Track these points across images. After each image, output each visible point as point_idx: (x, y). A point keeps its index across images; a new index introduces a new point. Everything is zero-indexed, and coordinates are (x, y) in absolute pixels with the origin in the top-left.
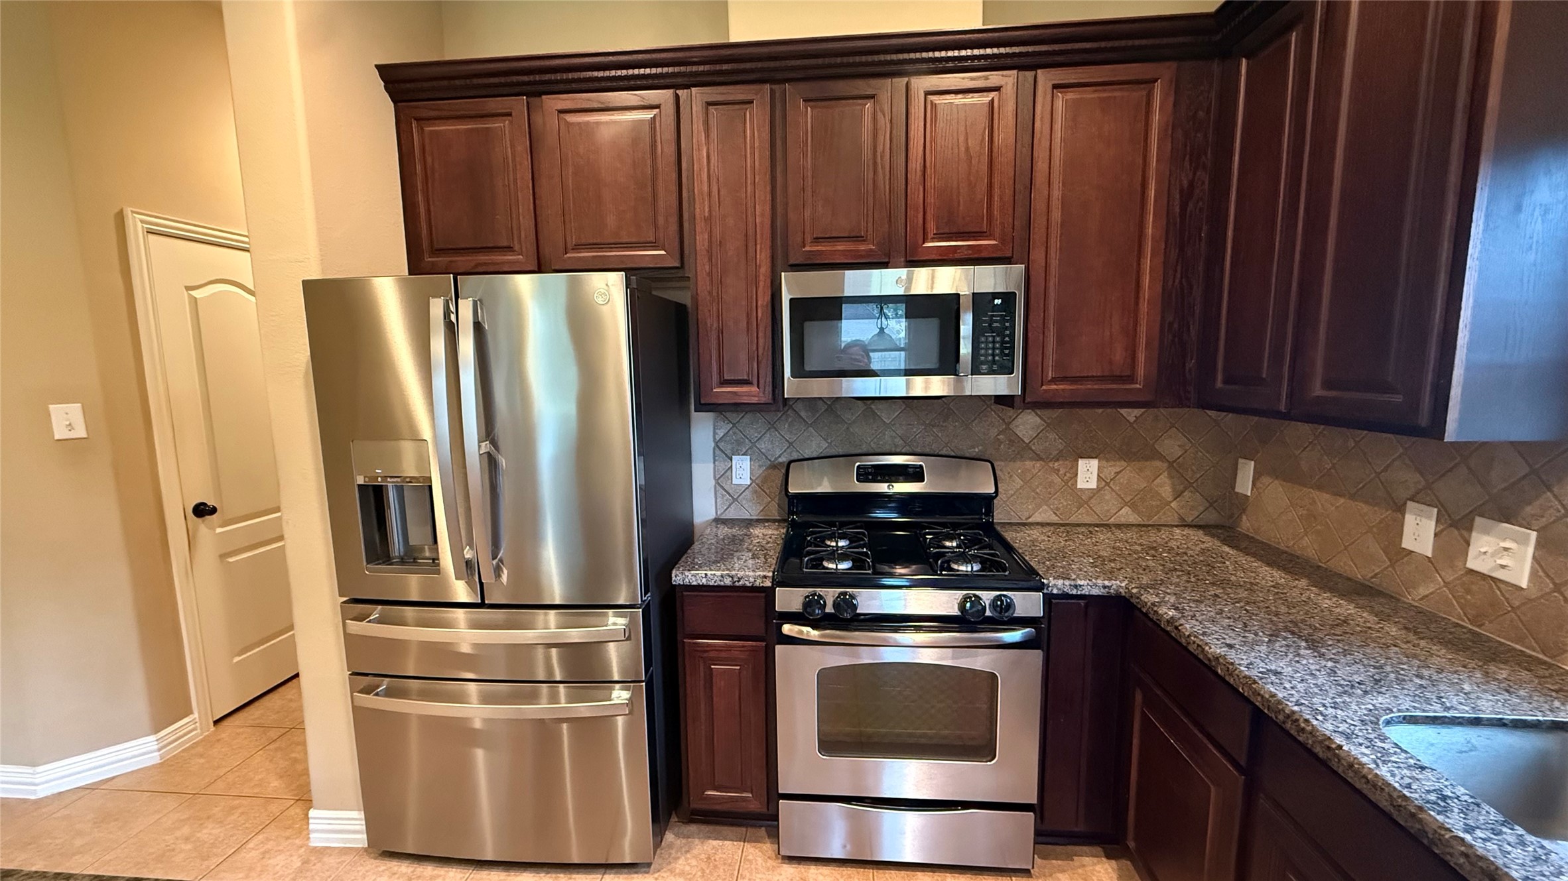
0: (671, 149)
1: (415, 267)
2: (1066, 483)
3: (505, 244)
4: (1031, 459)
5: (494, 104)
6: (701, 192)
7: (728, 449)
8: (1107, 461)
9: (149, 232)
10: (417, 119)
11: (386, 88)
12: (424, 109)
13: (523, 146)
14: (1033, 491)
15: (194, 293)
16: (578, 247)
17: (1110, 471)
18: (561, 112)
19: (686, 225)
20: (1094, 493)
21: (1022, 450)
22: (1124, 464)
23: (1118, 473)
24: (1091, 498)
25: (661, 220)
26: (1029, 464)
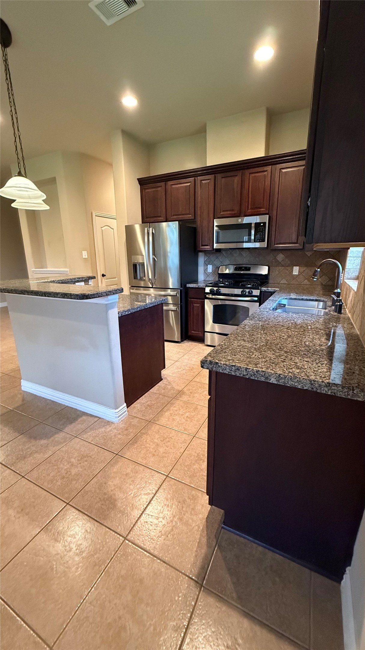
0: (193, 192)
1: (143, 222)
2: (290, 273)
3: (160, 215)
4: (281, 266)
5: (159, 184)
6: (199, 201)
7: (207, 263)
8: (301, 267)
9: (96, 216)
10: (144, 189)
11: (139, 183)
12: (146, 187)
13: (164, 193)
14: (281, 275)
15: (102, 229)
16: (174, 215)
17: (302, 270)
18: (171, 185)
19: (196, 209)
20: (297, 276)
21: (278, 264)
22: (306, 268)
23: (304, 271)
24: (297, 277)
25: (191, 208)
26: (280, 268)
